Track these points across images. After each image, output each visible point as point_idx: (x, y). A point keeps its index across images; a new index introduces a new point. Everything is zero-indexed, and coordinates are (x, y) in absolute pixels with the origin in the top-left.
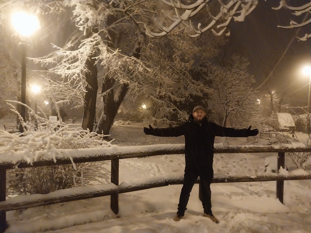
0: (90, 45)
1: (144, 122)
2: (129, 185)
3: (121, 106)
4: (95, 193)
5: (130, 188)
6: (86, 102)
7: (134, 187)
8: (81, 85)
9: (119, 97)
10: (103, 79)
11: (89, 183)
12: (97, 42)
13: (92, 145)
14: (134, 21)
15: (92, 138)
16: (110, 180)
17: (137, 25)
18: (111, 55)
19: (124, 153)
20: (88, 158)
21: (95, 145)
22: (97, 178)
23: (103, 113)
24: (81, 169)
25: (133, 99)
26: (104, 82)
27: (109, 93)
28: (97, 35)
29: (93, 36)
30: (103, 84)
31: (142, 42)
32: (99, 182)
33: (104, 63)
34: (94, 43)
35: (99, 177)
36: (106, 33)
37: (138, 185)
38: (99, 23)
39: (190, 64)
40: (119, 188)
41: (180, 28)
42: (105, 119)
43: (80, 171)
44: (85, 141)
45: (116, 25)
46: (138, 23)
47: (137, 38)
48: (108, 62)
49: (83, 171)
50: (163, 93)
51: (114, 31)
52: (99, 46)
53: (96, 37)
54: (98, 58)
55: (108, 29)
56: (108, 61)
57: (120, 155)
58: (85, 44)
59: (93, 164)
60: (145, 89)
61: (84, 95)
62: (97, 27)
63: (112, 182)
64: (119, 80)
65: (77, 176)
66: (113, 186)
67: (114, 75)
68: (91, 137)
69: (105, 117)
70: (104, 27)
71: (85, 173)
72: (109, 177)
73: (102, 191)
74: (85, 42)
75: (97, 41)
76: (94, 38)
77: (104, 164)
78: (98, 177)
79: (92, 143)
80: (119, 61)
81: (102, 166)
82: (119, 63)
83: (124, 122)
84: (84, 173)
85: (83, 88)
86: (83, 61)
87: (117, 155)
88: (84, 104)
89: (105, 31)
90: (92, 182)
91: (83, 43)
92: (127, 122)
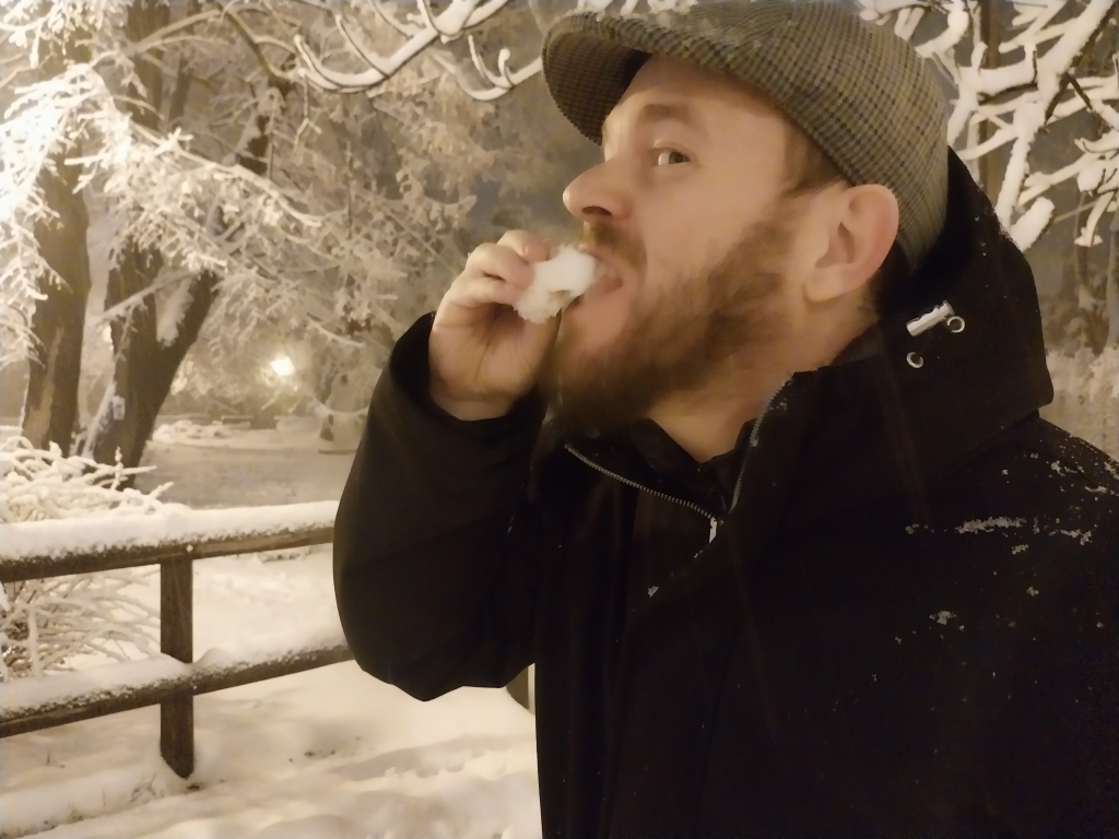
0: (57, 108)
1: (280, 427)
2: (239, 660)
3: (187, 366)
4: (92, 701)
5: (244, 672)
6: (38, 341)
7: (259, 665)
8: (16, 271)
9: (179, 327)
10: (112, 252)
11: (63, 666)
12: (87, 100)
13: (76, 510)
14: (243, 33)
15: (72, 480)
16: (156, 646)
17: (256, 47)
18: (147, 154)
19: (213, 537)
20: (58, 558)
21: (90, 507)
22: (98, 641)
23: (111, 388)
24: (26, 606)
25: (238, 334)
26: (118, 262)
27: (136, 310)
28: (88, 73)
29: (69, 75)
30: (112, 273)
31: (273, 116)
32: (110, 654)
33: (118, 186)
34: (76, 101)
35: (110, 635)
36: (125, 70)
37: (274, 659)
38: (95, 21)
39: (460, 207)
40: (198, 674)
41: (421, 74)
42: (119, 414)
43: (24, 615)
44: (44, 492)
45: (168, 40)
46: (258, 39)
47: (252, 101)
48: (135, 182)
49: (37, 614)
50: (361, 313)
51: (156, 62)
52: (97, 115)
53: (83, 78)
54: (93, 164)
55: (132, 54)
56: (136, 177)
57: (195, 545)
58: (32, 103)
59: (78, 587)
60: (287, 294)
61: (29, 316)
62: (86, 42)
63: (164, 650)
64: (180, 257)
65: (9, 637)
66: (170, 669)
67: (160, 237)
68: (70, 476)
69: (119, 406)
70: (116, 45)
71: (46, 626)
72: (149, 635)
73: (125, 691)
74: (33, 97)
75: (86, 96)
76: (74, 81)
77: (129, 587)
78: (103, 636)
79: (76, 502)
80: (185, 179)
81: (122, 592)
82: (186, 188)
83: (199, 427)
84: (43, 623)
85: (25, 281)
86: (22, 175)
87: (186, 545)
88: (30, 349)
89: (122, 59)
90: (74, 661)
91: (24, 100)
92: (210, 430)
